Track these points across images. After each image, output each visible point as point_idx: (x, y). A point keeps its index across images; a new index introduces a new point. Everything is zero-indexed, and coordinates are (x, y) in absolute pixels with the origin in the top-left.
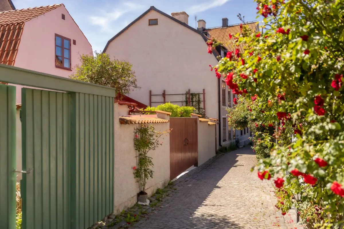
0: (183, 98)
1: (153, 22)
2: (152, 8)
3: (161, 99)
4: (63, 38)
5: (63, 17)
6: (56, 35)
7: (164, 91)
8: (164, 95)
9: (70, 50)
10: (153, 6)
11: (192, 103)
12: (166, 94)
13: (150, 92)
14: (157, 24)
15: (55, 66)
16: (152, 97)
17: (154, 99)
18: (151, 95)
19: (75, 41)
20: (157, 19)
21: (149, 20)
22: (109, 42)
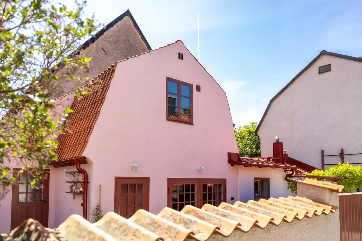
1: (325, 69)
2: (323, 53)
3: (337, 160)
4: (179, 84)
5: (181, 56)
6: (169, 80)
7: (342, 150)
8: (342, 155)
9: (191, 98)
10: (324, 51)
12: (344, 154)
13: (323, 152)
14: (330, 70)
15: (166, 119)
16: (325, 158)
17: (327, 160)
18: (323, 155)
19: (200, 87)
20: (330, 64)
21: (320, 68)
22: (272, 101)
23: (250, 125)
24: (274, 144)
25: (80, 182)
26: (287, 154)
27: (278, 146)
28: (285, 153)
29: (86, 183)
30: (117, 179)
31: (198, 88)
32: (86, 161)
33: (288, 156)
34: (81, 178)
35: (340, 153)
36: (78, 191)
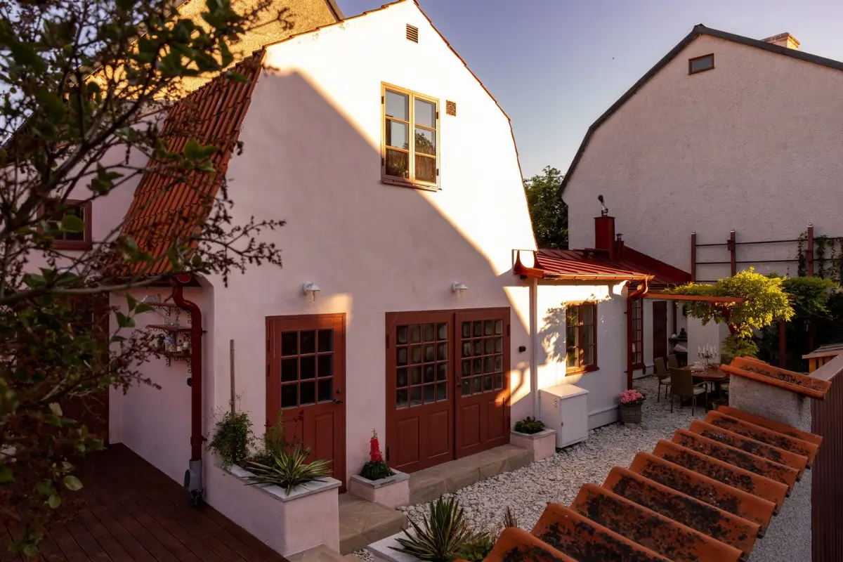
0: (792, 252)
1: (701, 65)
2: (699, 31)
3: (722, 254)
4: (410, 96)
5: (412, 34)
6: (387, 89)
7: (733, 235)
8: (732, 244)
9: (435, 130)
10: (701, 25)
11: (821, 265)
12: (737, 242)
13: (694, 237)
14: (713, 68)
15: (381, 179)
16: (699, 250)
17: (703, 255)
18: (695, 244)
19: (454, 105)
20: (713, 54)
21: (691, 61)
22: (593, 128)
23: (545, 175)
24: (597, 219)
25: (184, 330)
26: (622, 240)
27: (604, 225)
28: (619, 240)
29: (198, 334)
30: (270, 321)
31: (451, 108)
32: (197, 282)
33: (625, 245)
34: (185, 321)
35: (728, 241)
36: (179, 349)
